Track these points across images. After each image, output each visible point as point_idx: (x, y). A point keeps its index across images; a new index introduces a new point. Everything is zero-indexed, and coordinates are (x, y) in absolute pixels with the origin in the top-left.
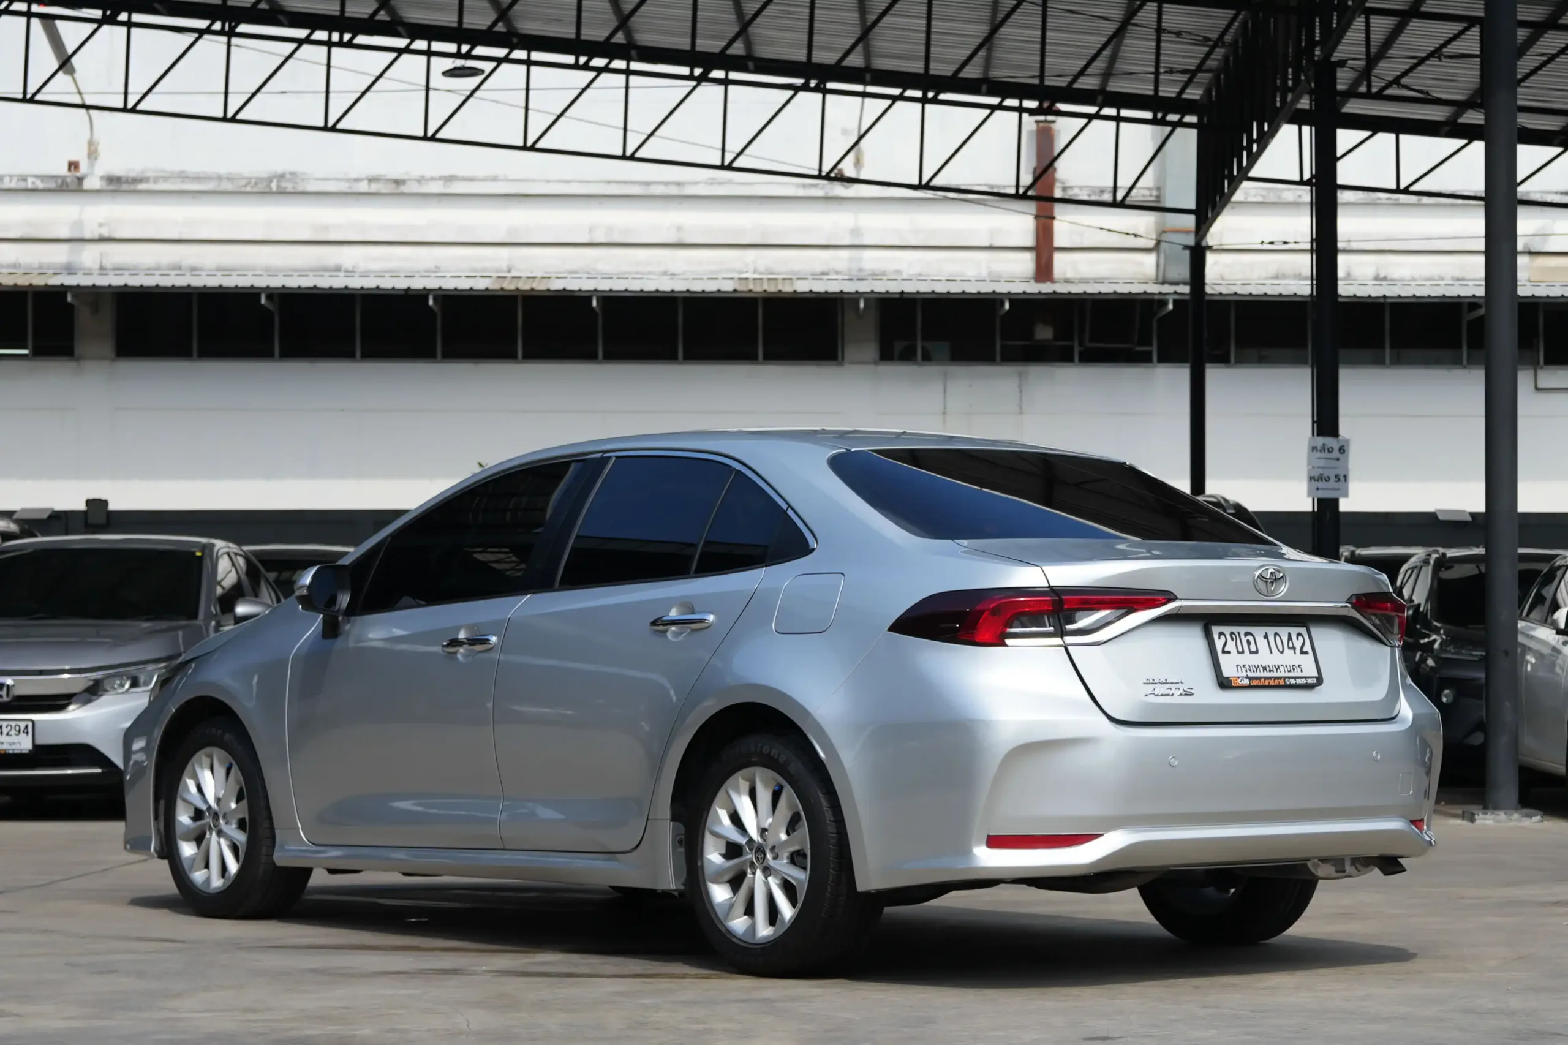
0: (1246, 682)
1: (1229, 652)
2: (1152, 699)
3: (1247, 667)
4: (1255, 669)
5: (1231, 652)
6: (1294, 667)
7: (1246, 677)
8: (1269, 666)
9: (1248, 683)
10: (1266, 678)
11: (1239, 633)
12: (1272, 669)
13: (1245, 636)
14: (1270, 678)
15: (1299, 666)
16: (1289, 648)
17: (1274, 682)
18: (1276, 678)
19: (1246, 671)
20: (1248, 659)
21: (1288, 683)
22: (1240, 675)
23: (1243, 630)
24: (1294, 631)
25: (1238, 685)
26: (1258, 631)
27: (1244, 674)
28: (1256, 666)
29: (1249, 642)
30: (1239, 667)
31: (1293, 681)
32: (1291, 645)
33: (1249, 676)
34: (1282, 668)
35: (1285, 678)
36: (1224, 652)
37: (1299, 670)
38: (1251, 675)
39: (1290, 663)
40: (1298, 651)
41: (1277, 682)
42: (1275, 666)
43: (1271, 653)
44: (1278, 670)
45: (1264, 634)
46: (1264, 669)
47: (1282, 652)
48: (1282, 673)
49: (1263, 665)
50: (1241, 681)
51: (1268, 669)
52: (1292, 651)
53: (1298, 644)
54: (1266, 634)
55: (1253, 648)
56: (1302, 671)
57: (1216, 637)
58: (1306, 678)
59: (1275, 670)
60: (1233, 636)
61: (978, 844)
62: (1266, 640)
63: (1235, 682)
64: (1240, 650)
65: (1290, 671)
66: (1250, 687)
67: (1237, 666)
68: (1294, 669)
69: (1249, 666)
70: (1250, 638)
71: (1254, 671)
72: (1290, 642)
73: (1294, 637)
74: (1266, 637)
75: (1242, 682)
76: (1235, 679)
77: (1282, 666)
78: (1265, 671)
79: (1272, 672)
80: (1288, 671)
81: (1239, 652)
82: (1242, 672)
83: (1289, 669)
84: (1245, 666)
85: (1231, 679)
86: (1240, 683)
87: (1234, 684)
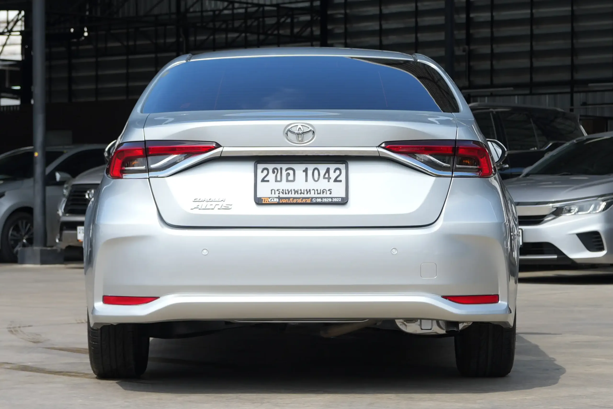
0: (276, 200)
1: (268, 181)
2: (195, 211)
4: (287, 192)
5: (270, 181)
6: (324, 191)
8: (301, 190)
9: (278, 201)
10: (294, 198)
11: (281, 169)
12: (303, 192)
13: (286, 171)
14: (299, 198)
15: (329, 190)
16: (324, 178)
17: (302, 201)
18: (303, 198)
19: (279, 193)
20: (284, 186)
21: (314, 201)
22: (273, 195)
23: (285, 166)
24: (333, 167)
26: (299, 167)
27: (277, 195)
28: (289, 190)
29: (288, 174)
31: (319, 200)
32: (327, 176)
34: (312, 192)
35: (312, 198)
36: (263, 180)
37: (328, 192)
38: (281, 195)
39: (321, 188)
40: (332, 180)
41: (304, 201)
42: (306, 190)
43: (306, 181)
44: (309, 193)
45: (304, 169)
46: (296, 192)
47: (316, 181)
48: (312, 195)
49: (296, 190)
51: (299, 192)
52: (326, 180)
53: (333, 176)
54: (306, 168)
55: (291, 178)
56: (330, 193)
57: (260, 171)
58: (332, 198)
59: (306, 192)
60: (276, 171)
62: (305, 173)
63: (266, 200)
64: (279, 179)
65: (320, 193)
66: (278, 204)
67: (272, 190)
69: (283, 190)
70: (291, 172)
71: (286, 193)
72: (327, 174)
73: (331, 171)
74: (305, 171)
75: (272, 200)
76: (266, 198)
77: (314, 191)
78: (296, 193)
79: (302, 194)
80: (318, 194)
81: (276, 181)
82: (275, 194)
83: (319, 192)
84: (279, 190)
85: (262, 198)
86: (270, 201)
87: (264, 202)
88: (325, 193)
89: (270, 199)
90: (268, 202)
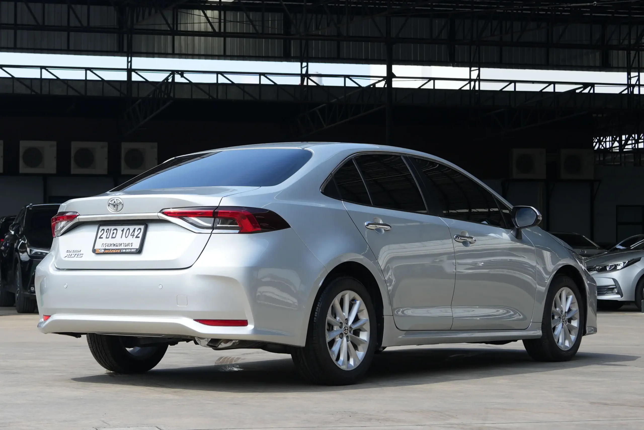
0: (103, 251)
3: (107, 245)
5: (103, 238)
6: (129, 244)
10: (112, 249)
11: (111, 229)
13: (113, 231)
14: (114, 249)
15: (132, 244)
16: (131, 235)
17: (116, 251)
18: (117, 249)
19: (105, 246)
20: (109, 241)
21: (122, 251)
23: (113, 228)
24: (138, 227)
26: (120, 228)
27: (104, 248)
28: (111, 244)
29: (113, 233)
30: (103, 245)
31: (124, 251)
34: (123, 245)
35: (122, 249)
36: (100, 238)
38: (107, 248)
39: (128, 242)
40: (135, 237)
42: (120, 244)
43: (121, 238)
44: (121, 246)
45: (122, 229)
46: (114, 245)
47: (126, 237)
48: (122, 247)
49: (115, 243)
51: (116, 245)
52: (132, 237)
53: (137, 233)
54: (124, 228)
55: (114, 236)
56: (131, 246)
57: (100, 231)
58: (133, 249)
59: (119, 246)
60: (108, 231)
62: (122, 232)
64: (108, 236)
66: (103, 254)
69: (108, 244)
70: (115, 231)
71: (109, 246)
72: (133, 233)
73: (136, 230)
75: (101, 251)
76: (98, 250)
78: (114, 246)
79: (117, 247)
80: (125, 246)
81: (106, 238)
85: (96, 250)
87: (97, 252)
88: (129, 246)
89: (100, 250)
90: (99, 252)
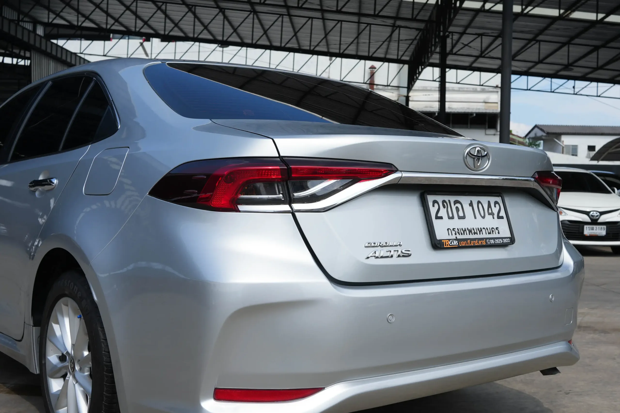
0: (455, 243)
1: (441, 218)
2: (373, 261)
3: (456, 230)
4: (462, 232)
5: (443, 218)
6: (493, 229)
7: (455, 239)
8: (474, 229)
9: (458, 244)
10: (471, 240)
11: (449, 201)
12: (476, 232)
13: (454, 205)
14: (475, 239)
15: (497, 228)
16: (489, 214)
17: (478, 243)
18: (479, 239)
19: (456, 234)
20: (457, 224)
21: (489, 243)
22: (451, 237)
23: (452, 199)
24: (492, 199)
25: (449, 246)
26: (465, 200)
27: (454, 237)
28: (464, 230)
29: (457, 208)
30: (450, 231)
31: (492, 242)
32: (490, 211)
33: (458, 238)
34: (483, 231)
35: (486, 239)
36: (437, 217)
37: (497, 231)
38: (459, 237)
39: (489, 226)
40: (496, 216)
41: (480, 242)
42: (478, 229)
43: (475, 218)
44: (481, 232)
45: (469, 202)
46: (470, 231)
47: (483, 217)
48: (484, 235)
49: (469, 228)
50: (451, 243)
51: (473, 232)
52: (491, 216)
53: (495, 210)
54: (471, 201)
55: (461, 214)
56: (499, 233)
57: (430, 204)
58: (502, 238)
59: (478, 232)
60: (445, 204)
61: (206, 397)
62: (471, 207)
63: (447, 243)
64: (451, 215)
66: (459, 247)
67: (448, 229)
68: (493, 231)
69: (458, 229)
70: (459, 205)
71: (462, 234)
72: (490, 209)
73: (492, 205)
74: (471, 204)
75: (453, 244)
76: (447, 241)
77: (484, 229)
78: (471, 233)
79: (476, 234)
80: (489, 233)
81: (449, 218)
82: (452, 235)
83: (489, 232)
84: (454, 230)
85: (443, 241)
86: (451, 244)
87: (446, 246)
88: (494, 232)
89: (450, 242)
90: (450, 245)
